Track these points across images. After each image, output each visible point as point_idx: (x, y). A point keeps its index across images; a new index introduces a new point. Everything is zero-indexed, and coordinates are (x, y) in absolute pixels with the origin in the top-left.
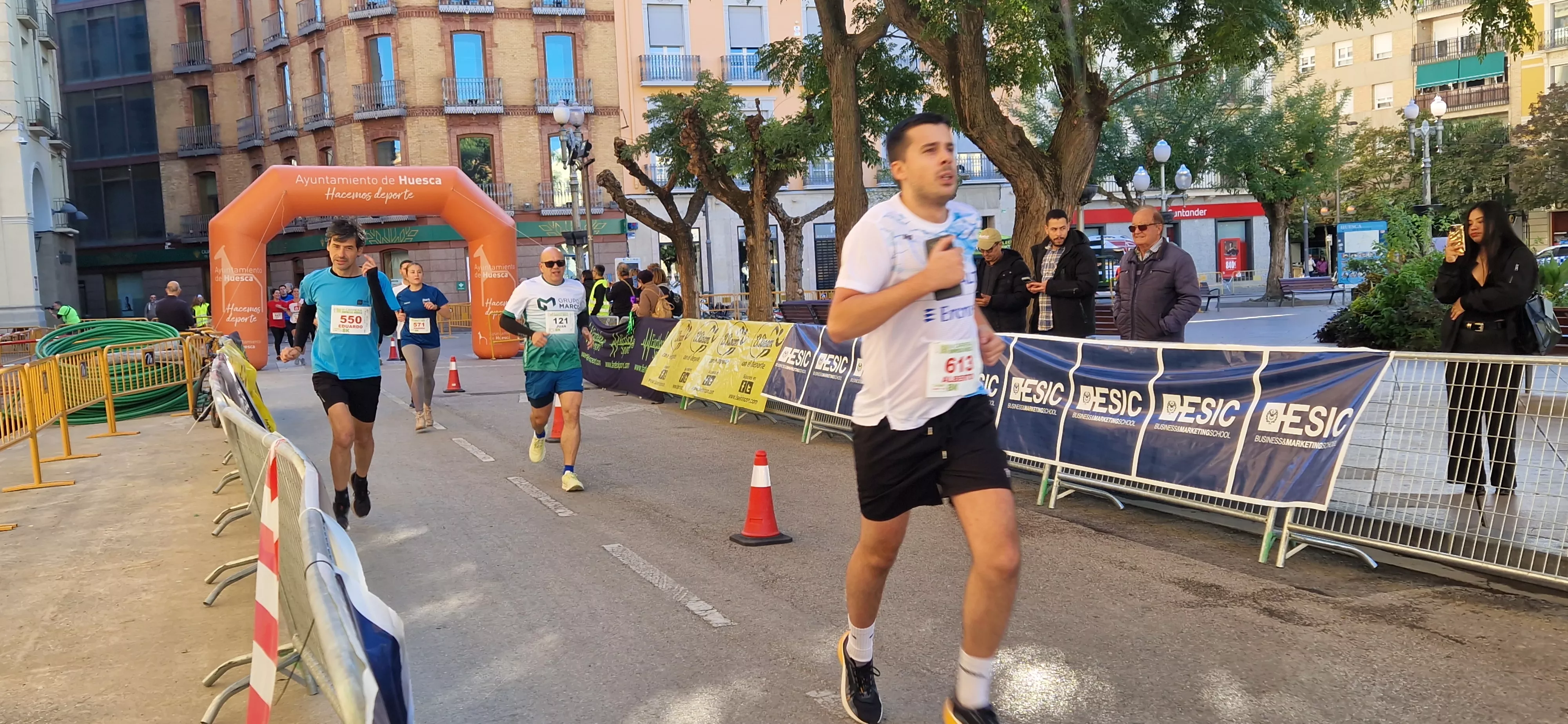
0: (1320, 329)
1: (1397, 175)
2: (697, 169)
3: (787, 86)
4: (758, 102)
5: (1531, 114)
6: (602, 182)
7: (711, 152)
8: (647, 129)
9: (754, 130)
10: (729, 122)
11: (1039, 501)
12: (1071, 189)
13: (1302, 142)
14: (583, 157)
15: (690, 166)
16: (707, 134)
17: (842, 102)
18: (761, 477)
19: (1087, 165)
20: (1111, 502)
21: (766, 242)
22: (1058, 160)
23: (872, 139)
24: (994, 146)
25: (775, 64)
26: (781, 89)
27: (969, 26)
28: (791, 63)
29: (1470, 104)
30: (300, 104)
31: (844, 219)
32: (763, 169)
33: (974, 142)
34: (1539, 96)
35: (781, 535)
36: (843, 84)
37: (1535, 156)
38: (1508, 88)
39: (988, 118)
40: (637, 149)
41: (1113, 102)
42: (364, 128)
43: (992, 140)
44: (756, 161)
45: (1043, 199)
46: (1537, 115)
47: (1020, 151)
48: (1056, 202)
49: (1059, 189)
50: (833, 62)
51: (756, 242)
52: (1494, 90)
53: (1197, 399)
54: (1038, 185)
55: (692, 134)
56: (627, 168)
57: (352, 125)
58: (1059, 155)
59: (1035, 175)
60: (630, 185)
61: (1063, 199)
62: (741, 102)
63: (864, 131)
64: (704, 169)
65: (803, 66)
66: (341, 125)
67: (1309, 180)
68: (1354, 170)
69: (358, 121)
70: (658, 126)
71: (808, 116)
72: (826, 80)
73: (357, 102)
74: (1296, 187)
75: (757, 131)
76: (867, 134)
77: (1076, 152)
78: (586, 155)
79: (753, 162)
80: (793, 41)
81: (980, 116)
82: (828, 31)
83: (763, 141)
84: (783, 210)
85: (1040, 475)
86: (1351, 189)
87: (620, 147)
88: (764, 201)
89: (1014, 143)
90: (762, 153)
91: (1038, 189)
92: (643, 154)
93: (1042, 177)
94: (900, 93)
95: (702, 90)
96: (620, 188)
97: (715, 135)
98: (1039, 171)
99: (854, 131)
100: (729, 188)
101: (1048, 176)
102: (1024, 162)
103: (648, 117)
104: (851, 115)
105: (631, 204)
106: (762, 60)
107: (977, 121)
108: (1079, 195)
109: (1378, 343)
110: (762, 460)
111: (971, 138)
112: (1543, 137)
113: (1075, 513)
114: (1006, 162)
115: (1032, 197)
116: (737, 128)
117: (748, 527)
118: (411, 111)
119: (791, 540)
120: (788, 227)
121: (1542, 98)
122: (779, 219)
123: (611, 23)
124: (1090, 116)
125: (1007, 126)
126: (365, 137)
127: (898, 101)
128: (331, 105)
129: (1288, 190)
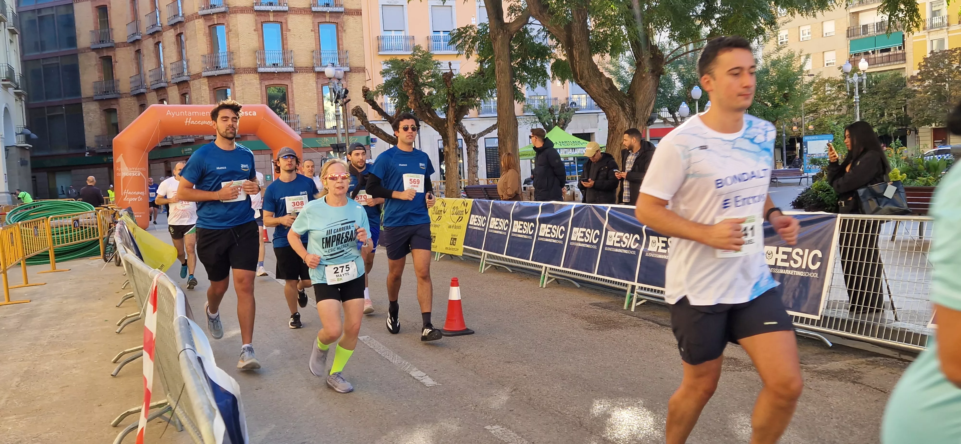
0: (794, 200)
1: (839, 106)
2: (413, 105)
3: (468, 54)
4: (450, 64)
5: (919, 69)
6: (355, 113)
7: (422, 94)
8: (382, 81)
9: (448, 81)
10: (433, 76)
11: (625, 307)
12: (641, 116)
13: (781, 87)
14: (343, 98)
15: (409, 103)
16: (419, 84)
17: (501, 64)
18: (455, 294)
19: (651, 102)
21: (456, 149)
22: (633, 98)
23: (520, 86)
24: (594, 90)
25: (460, 41)
26: (464, 56)
27: (579, 17)
28: (470, 40)
29: (882, 63)
30: (169, 66)
31: (503, 135)
32: (454, 105)
33: (583, 88)
34: (924, 58)
35: (467, 329)
36: (502, 53)
37: (922, 95)
38: (905, 53)
39: (591, 74)
40: (376, 93)
41: (667, 63)
42: (208, 81)
43: (594, 87)
44: (449, 100)
45: (625, 122)
46: (923, 70)
47: (610, 93)
48: (633, 124)
49: (634, 117)
50: (495, 39)
51: (450, 150)
52: (897, 54)
54: (621, 114)
55: (410, 84)
56: (370, 105)
57: (201, 79)
58: (634, 95)
59: (620, 108)
60: (372, 115)
61: (637, 122)
62: (439, 64)
63: (515, 82)
64: (418, 105)
65: (478, 42)
66: (194, 80)
67: (785, 110)
68: (812, 103)
69: (204, 77)
70: (389, 78)
71: (481, 73)
72: (491, 50)
73: (204, 66)
74: (777, 114)
75: (450, 82)
76: (517, 83)
77: (645, 93)
78: (345, 97)
79: (447, 101)
80: (471, 27)
81: (586, 72)
82: (493, 21)
83: (453, 88)
84: (465, 130)
85: (626, 291)
86: (811, 115)
87: (366, 92)
88: (454, 124)
89: (607, 88)
90: (453, 95)
91: (622, 116)
92: (380, 96)
93: (624, 109)
94: (537, 58)
95: (416, 57)
96: (366, 117)
97: (424, 85)
98: (622, 105)
99: (509, 81)
100: (433, 117)
101: (628, 108)
102: (613, 100)
103: (383, 73)
104: (507, 71)
105: (373, 127)
106: (453, 38)
107: (584, 75)
108: (647, 119)
109: (829, 208)
110: (455, 283)
111: (580, 85)
112: (927, 83)
113: (647, 315)
114: (602, 99)
115: (618, 121)
116: (438, 80)
117: (447, 324)
118: (237, 71)
119: (473, 333)
120: (469, 140)
121: (926, 59)
122: (463, 135)
123: (359, 17)
124: (653, 71)
125: (602, 78)
126: (209, 87)
127: (536, 63)
128: (188, 67)
129: (773, 116)
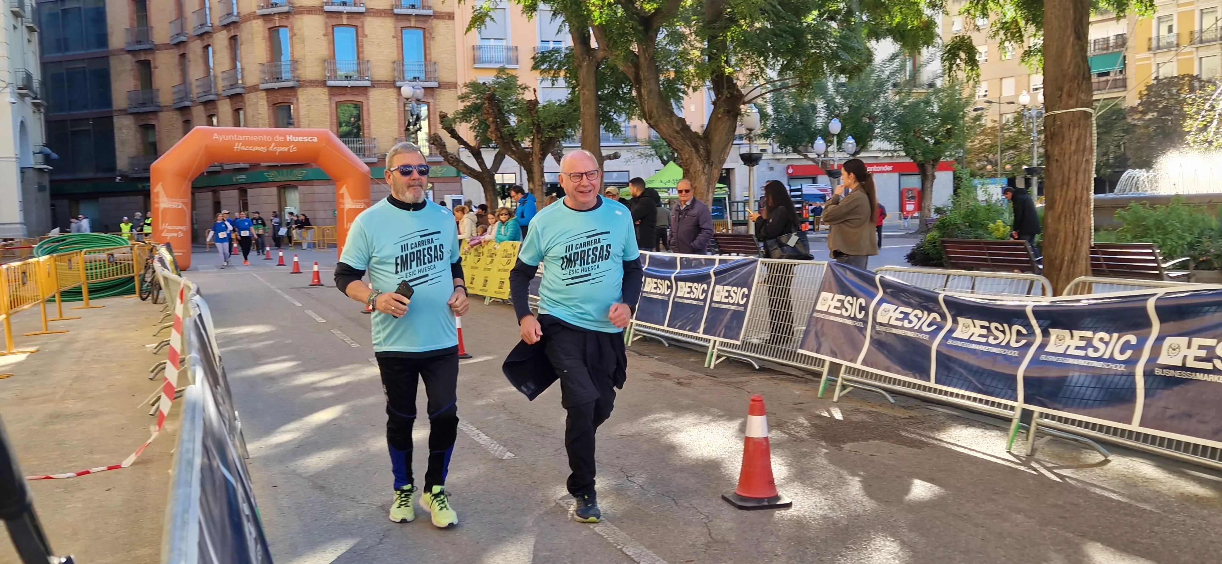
2: (494, 135)
3: (553, 80)
4: (535, 90)
5: (1141, 98)
6: (432, 142)
7: (506, 122)
8: (461, 106)
9: (532, 110)
10: (515, 104)
12: (717, 159)
13: (944, 120)
15: (489, 134)
16: (503, 111)
17: (587, 94)
20: (661, 342)
21: (542, 186)
22: (709, 141)
23: (615, 116)
24: (664, 130)
25: (545, 65)
26: (550, 82)
29: (1098, 90)
30: (220, 76)
32: (539, 136)
36: (587, 82)
37: (1143, 130)
38: (1126, 79)
39: (660, 113)
40: (454, 120)
41: (744, 102)
42: (267, 95)
43: (663, 126)
44: (534, 131)
46: (1144, 100)
47: (682, 134)
48: (707, 167)
49: (709, 159)
52: (1116, 80)
53: (690, 284)
54: (695, 156)
55: (491, 111)
56: (449, 133)
57: (258, 93)
58: (710, 136)
59: (693, 149)
60: (451, 144)
61: (712, 165)
63: (610, 111)
64: (499, 135)
65: (564, 68)
66: (250, 92)
69: (262, 90)
70: (469, 104)
71: (570, 101)
73: (263, 76)
74: (939, 153)
75: (535, 111)
76: (612, 114)
77: (720, 135)
79: (532, 132)
80: (557, 51)
81: (655, 111)
82: (579, 45)
83: (539, 117)
87: (443, 118)
89: (678, 129)
90: (539, 126)
91: (695, 159)
92: (458, 123)
93: (697, 151)
95: (500, 80)
96: (445, 146)
97: (509, 112)
98: (696, 146)
99: (594, 113)
100: (518, 149)
101: (702, 151)
102: (687, 143)
103: (462, 98)
104: (593, 102)
105: (453, 158)
106: (537, 62)
107: (653, 114)
112: (1150, 116)
113: (637, 348)
114: (673, 140)
115: (691, 163)
116: (522, 107)
118: (302, 84)
121: (1148, 87)
123: (451, 21)
124: (729, 112)
125: (673, 118)
126: (267, 101)
127: (631, 93)
128: (243, 77)
129: (933, 154)
